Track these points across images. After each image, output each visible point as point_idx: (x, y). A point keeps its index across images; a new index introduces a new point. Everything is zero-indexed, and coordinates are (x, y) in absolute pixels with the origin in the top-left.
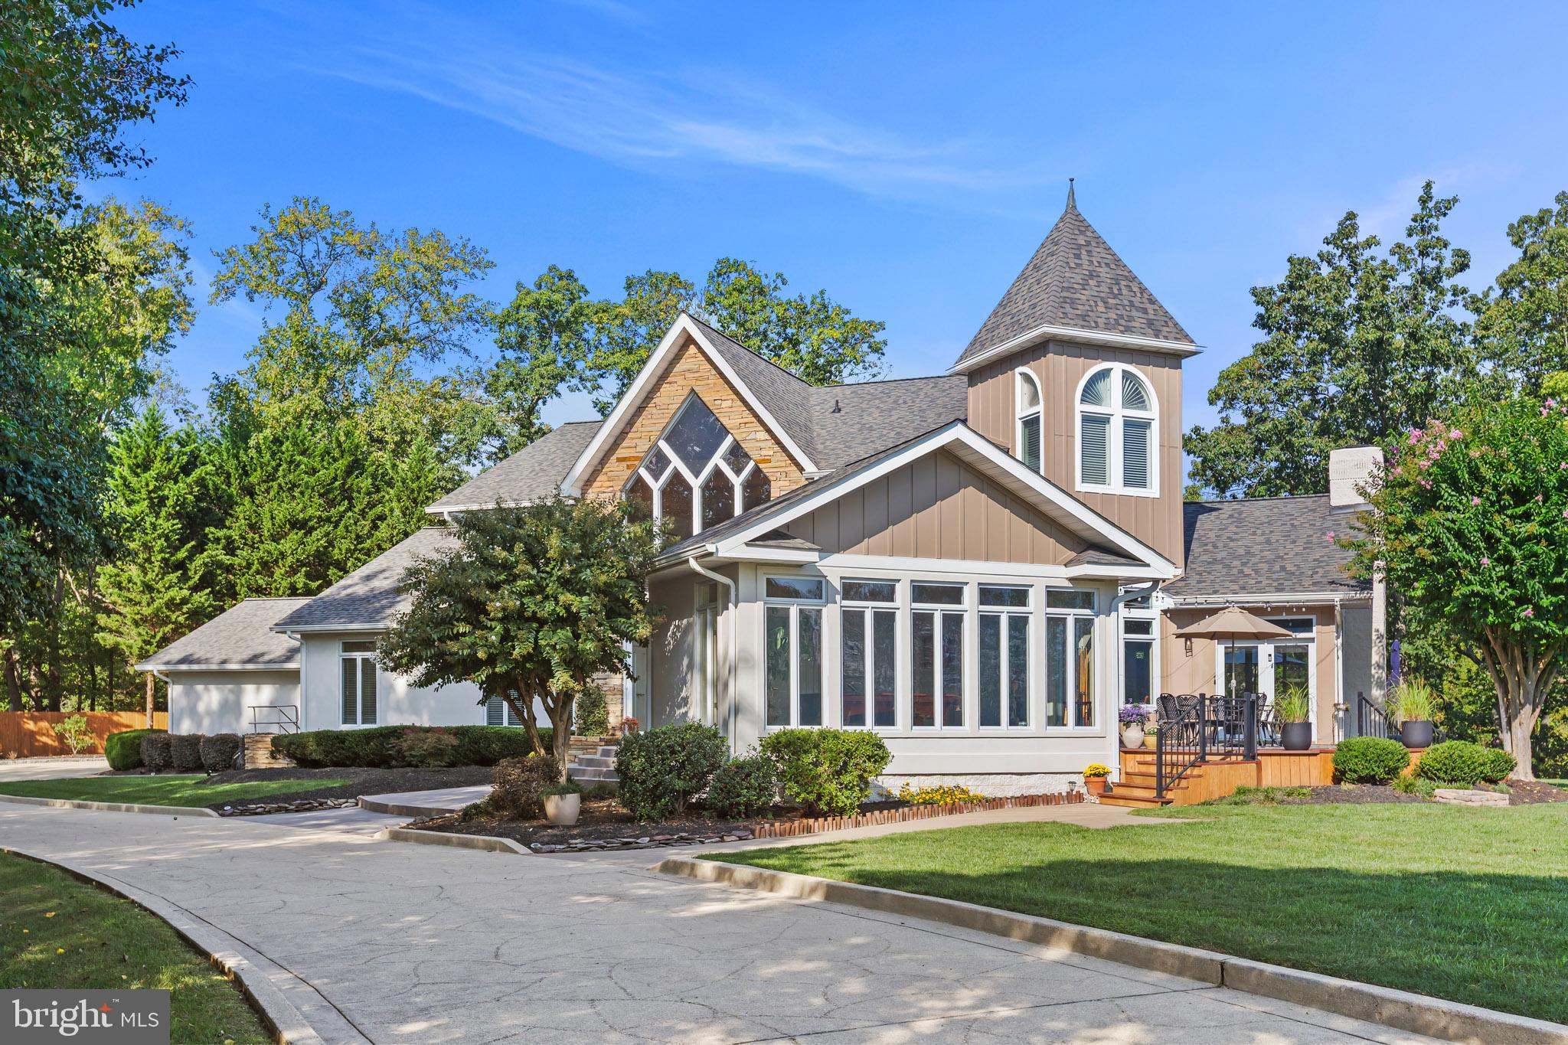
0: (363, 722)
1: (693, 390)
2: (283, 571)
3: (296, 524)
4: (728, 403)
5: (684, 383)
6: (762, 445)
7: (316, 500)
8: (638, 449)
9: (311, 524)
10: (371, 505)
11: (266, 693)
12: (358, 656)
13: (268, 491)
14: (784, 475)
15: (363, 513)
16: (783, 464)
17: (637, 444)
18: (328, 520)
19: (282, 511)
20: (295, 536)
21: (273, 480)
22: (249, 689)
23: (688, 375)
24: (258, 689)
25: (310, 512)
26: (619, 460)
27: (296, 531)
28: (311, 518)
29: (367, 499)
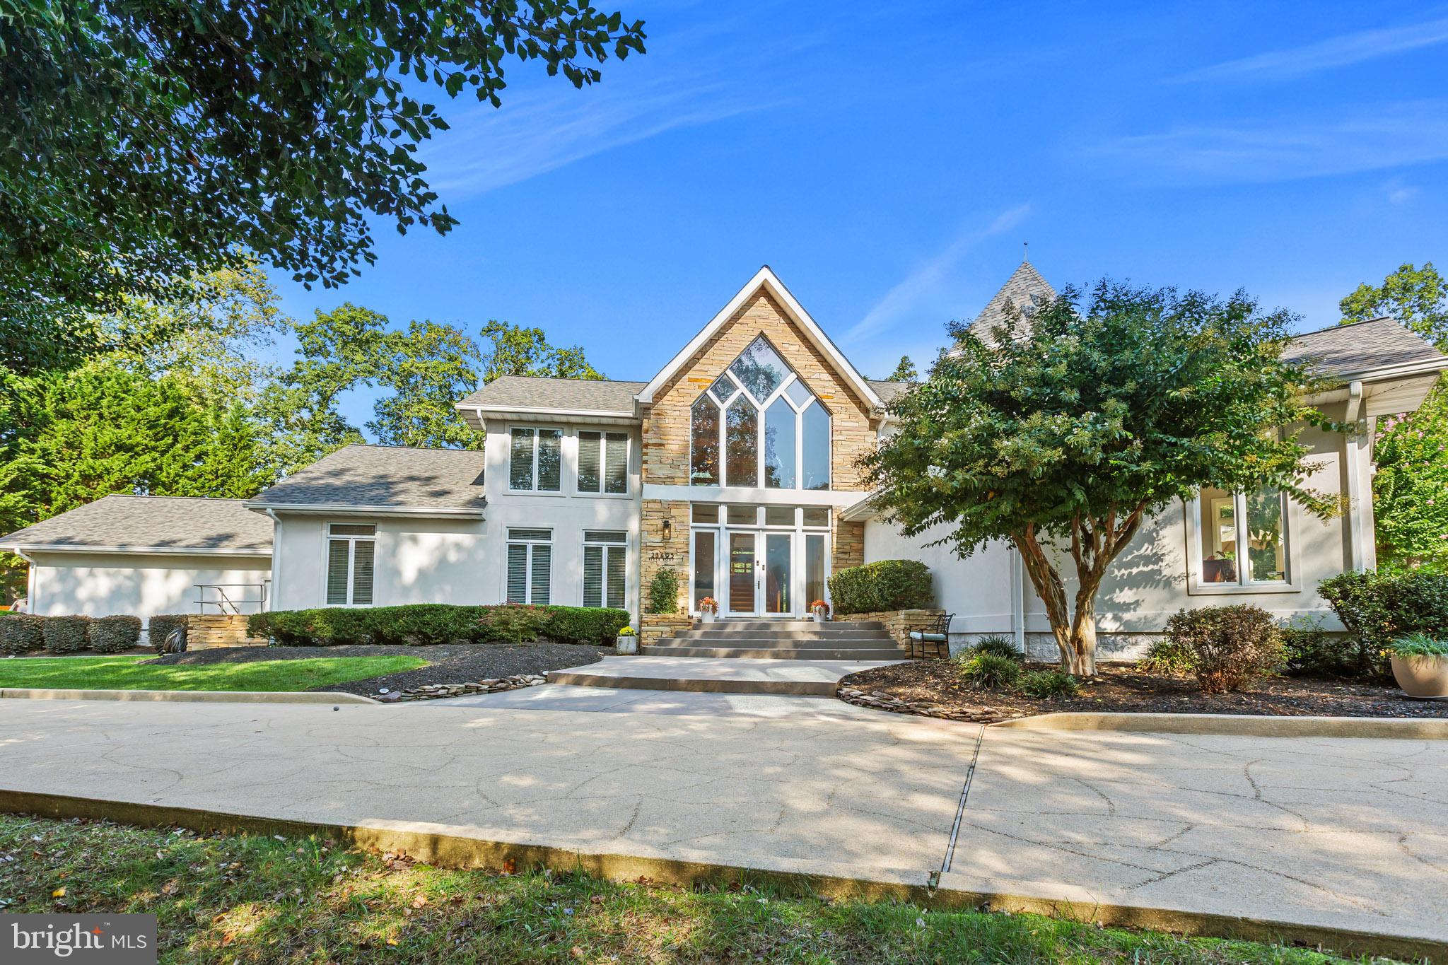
0: (355, 601)
1: (762, 332)
2: (107, 485)
3: (120, 447)
4: (796, 348)
5: (755, 325)
6: (826, 384)
7: (144, 430)
8: (709, 373)
9: (137, 449)
10: (196, 443)
11: (180, 579)
12: (352, 540)
13: (87, 418)
14: (844, 409)
15: (186, 449)
16: (844, 401)
17: (710, 369)
18: (154, 448)
19: (108, 435)
20: (123, 457)
21: (95, 409)
22: (154, 575)
23: (758, 319)
24: (167, 576)
25: (139, 439)
26: (690, 380)
27: (122, 453)
28: (138, 444)
29: (193, 437)
